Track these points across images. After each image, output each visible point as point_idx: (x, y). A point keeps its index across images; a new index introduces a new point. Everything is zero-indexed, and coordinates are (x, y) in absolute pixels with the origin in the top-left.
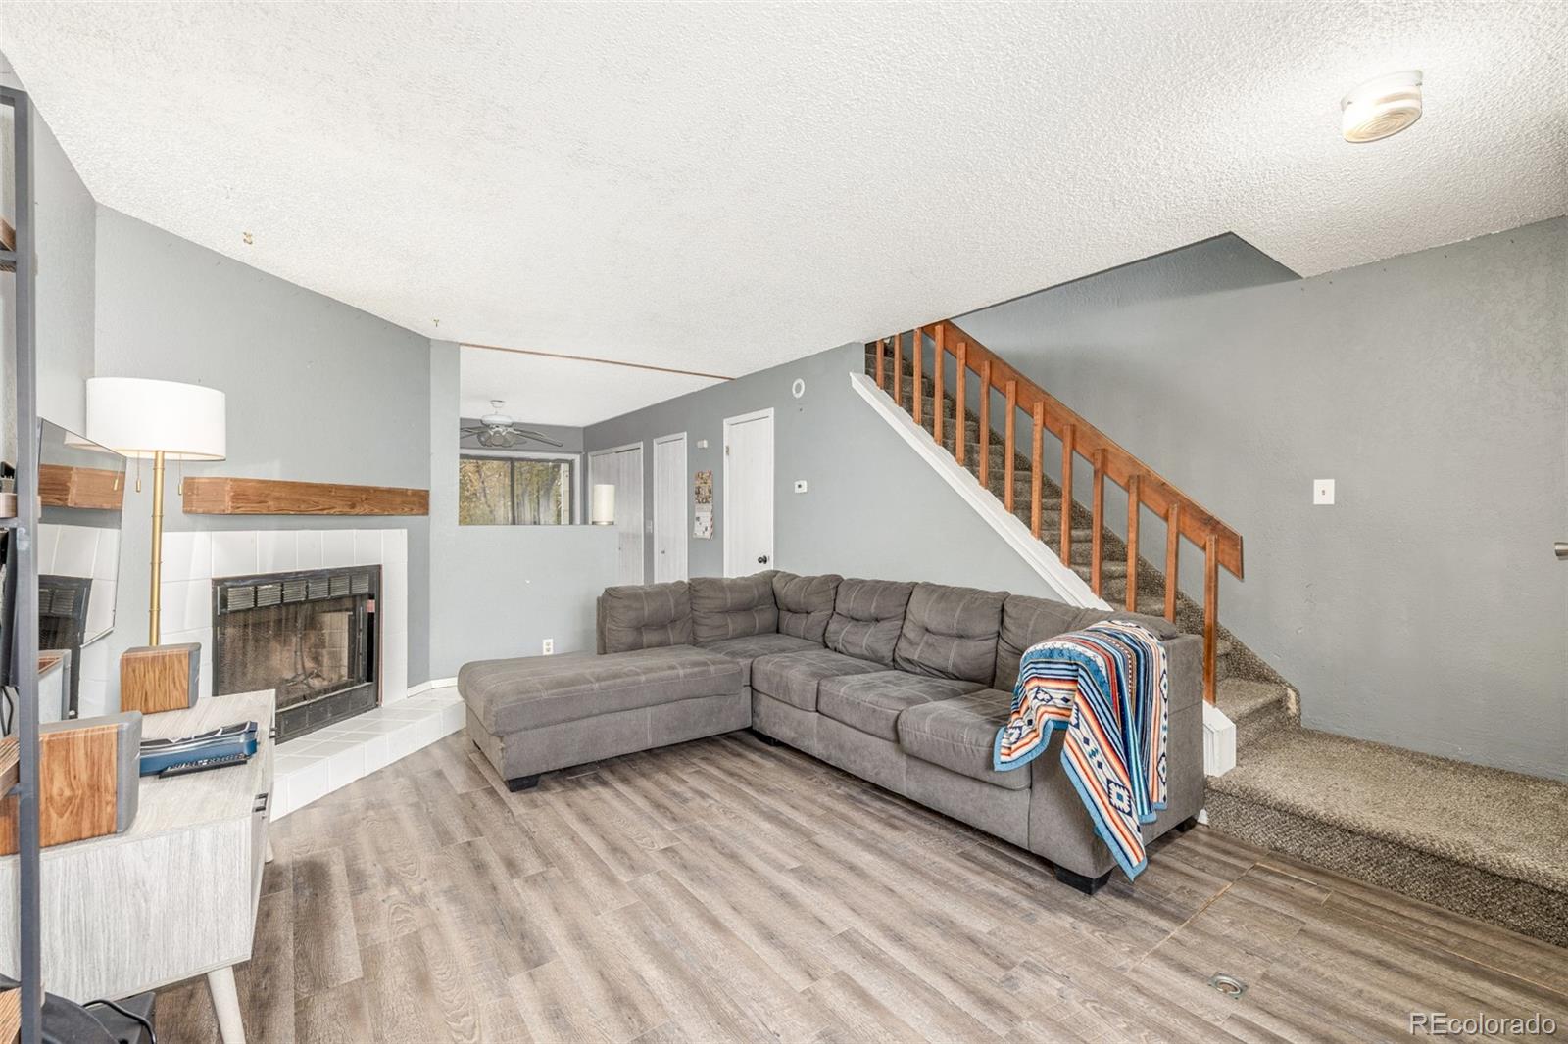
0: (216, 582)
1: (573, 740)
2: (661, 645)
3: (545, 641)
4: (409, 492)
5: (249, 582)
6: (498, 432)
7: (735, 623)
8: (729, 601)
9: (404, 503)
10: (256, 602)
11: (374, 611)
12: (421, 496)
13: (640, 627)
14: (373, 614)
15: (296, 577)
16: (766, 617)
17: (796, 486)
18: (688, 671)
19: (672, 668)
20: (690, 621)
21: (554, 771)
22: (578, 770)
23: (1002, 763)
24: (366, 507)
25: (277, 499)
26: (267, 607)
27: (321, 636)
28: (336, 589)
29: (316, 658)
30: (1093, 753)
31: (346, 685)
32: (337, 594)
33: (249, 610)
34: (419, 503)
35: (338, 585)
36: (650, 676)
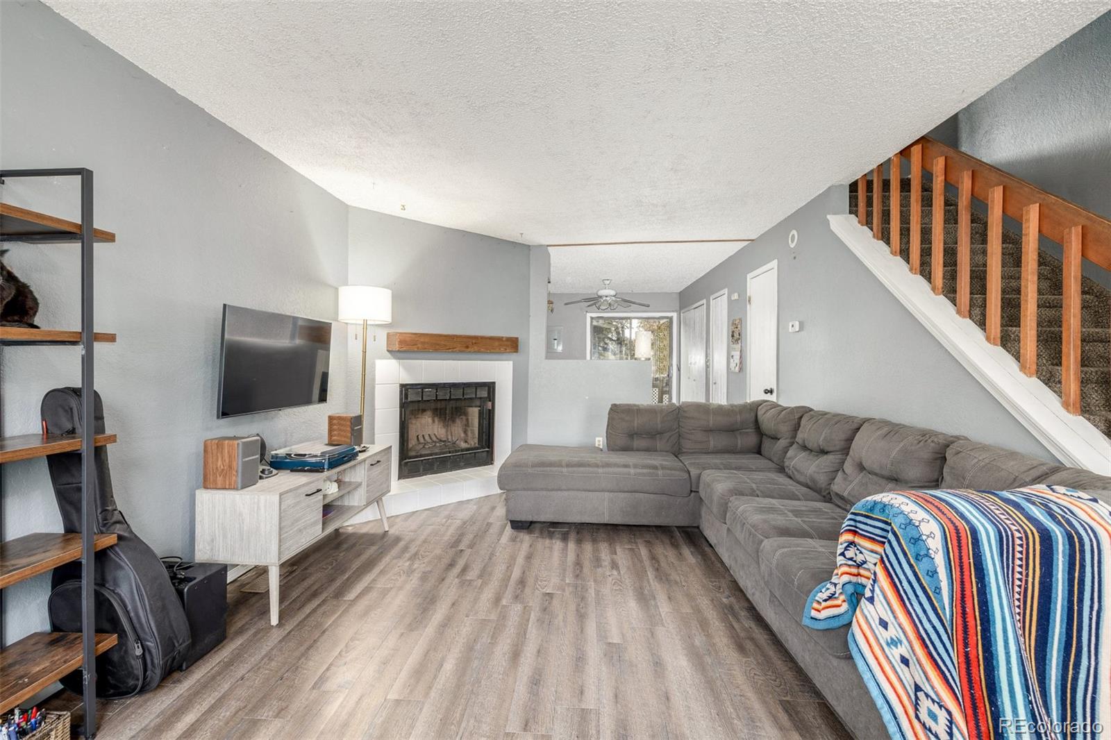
0: (402, 386)
1: (550, 504)
2: (647, 450)
3: (597, 439)
4: (504, 339)
5: (419, 387)
6: (606, 300)
7: (714, 442)
8: (711, 422)
9: (500, 345)
10: (422, 398)
11: (490, 408)
12: (513, 341)
13: (632, 435)
14: (489, 410)
16: (752, 440)
17: (791, 326)
18: (639, 471)
19: (626, 466)
20: (677, 434)
21: (544, 522)
22: (560, 526)
23: (812, 618)
24: (476, 348)
25: (423, 343)
26: (428, 401)
27: (467, 420)
28: (467, 394)
29: (465, 432)
30: (894, 642)
31: (477, 448)
32: (468, 397)
33: (419, 401)
34: (511, 345)
35: (469, 391)
36: (606, 470)
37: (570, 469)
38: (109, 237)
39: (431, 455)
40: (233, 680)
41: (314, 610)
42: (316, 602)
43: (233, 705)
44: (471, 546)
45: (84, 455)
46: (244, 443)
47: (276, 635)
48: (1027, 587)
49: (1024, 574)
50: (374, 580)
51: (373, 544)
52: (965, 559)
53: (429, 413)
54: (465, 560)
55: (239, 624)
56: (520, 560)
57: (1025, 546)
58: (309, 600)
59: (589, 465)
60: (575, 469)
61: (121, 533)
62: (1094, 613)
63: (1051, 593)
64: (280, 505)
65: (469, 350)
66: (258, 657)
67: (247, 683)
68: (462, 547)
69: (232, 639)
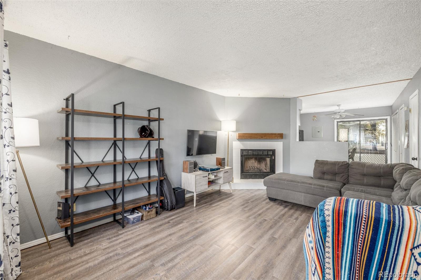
0: (241, 150)
1: (282, 194)
4: (277, 134)
5: (247, 150)
7: (367, 180)
9: (275, 136)
11: (274, 159)
15: (255, 150)
18: (315, 186)
20: (347, 175)
22: (287, 203)
24: (265, 138)
25: (246, 136)
26: (250, 155)
27: (266, 162)
28: (264, 153)
29: (266, 166)
30: (311, 242)
31: (269, 172)
32: (265, 154)
33: (247, 155)
34: (280, 136)
35: (265, 152)
36: (302, 184)
37: (288, 182)
38: (163, 119)
39: (252, 173)
40: (183, 214)
41: (204, 206)
42: (205, 205)
43: (181, 218)
44: (252, 202)
45: (158, 161)
46: (190, 162)
47: (195, 208)
48: (366, 237)
49: (365, 231)
50: (221, 203)
51: (226, 195)
52: (340, 220)
53: (254, 159)
54: (247, 205)
55: (188, 205)
56: (264, 209)
57: (366, 221)
58: (204, 204)
59: (295, 182)
60: (289, 182)
61: (165, 178)
62: (395, 255)
63: (376, 242)
64: (195, 178)
65: (263, 138)
66: (189, 211)
67: (184, 215)
68: (249, 201)
69: (186, 207)
